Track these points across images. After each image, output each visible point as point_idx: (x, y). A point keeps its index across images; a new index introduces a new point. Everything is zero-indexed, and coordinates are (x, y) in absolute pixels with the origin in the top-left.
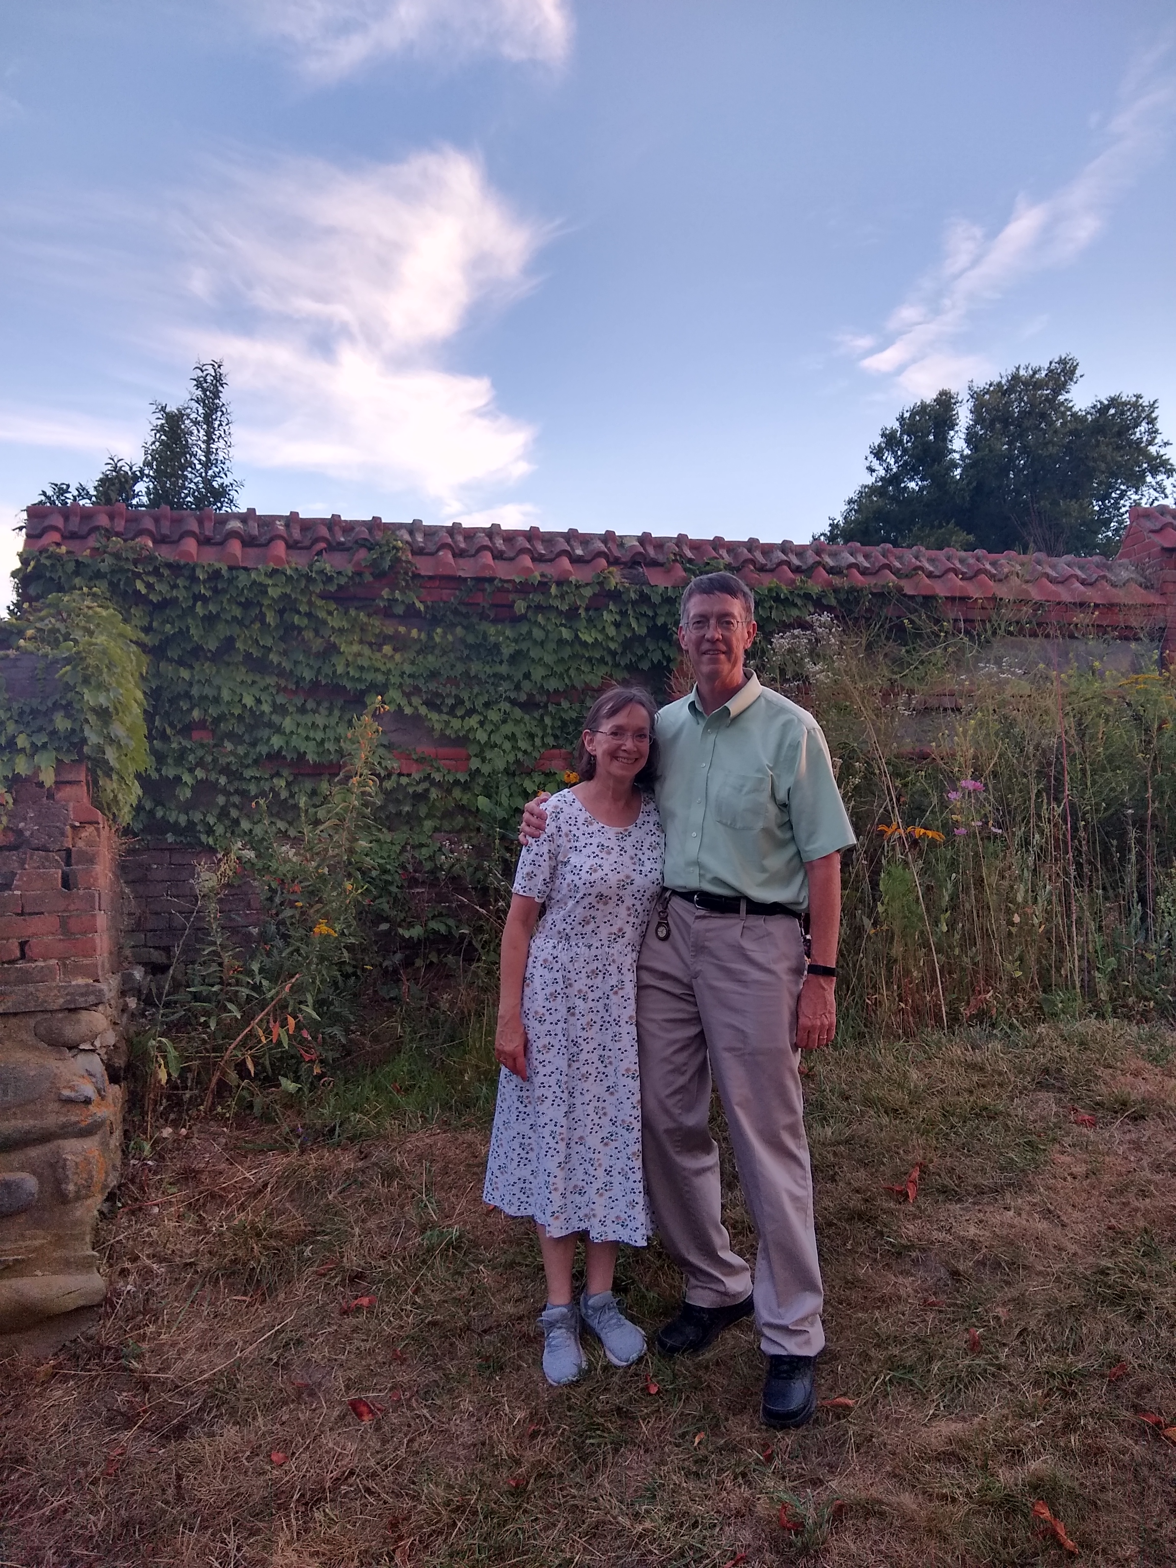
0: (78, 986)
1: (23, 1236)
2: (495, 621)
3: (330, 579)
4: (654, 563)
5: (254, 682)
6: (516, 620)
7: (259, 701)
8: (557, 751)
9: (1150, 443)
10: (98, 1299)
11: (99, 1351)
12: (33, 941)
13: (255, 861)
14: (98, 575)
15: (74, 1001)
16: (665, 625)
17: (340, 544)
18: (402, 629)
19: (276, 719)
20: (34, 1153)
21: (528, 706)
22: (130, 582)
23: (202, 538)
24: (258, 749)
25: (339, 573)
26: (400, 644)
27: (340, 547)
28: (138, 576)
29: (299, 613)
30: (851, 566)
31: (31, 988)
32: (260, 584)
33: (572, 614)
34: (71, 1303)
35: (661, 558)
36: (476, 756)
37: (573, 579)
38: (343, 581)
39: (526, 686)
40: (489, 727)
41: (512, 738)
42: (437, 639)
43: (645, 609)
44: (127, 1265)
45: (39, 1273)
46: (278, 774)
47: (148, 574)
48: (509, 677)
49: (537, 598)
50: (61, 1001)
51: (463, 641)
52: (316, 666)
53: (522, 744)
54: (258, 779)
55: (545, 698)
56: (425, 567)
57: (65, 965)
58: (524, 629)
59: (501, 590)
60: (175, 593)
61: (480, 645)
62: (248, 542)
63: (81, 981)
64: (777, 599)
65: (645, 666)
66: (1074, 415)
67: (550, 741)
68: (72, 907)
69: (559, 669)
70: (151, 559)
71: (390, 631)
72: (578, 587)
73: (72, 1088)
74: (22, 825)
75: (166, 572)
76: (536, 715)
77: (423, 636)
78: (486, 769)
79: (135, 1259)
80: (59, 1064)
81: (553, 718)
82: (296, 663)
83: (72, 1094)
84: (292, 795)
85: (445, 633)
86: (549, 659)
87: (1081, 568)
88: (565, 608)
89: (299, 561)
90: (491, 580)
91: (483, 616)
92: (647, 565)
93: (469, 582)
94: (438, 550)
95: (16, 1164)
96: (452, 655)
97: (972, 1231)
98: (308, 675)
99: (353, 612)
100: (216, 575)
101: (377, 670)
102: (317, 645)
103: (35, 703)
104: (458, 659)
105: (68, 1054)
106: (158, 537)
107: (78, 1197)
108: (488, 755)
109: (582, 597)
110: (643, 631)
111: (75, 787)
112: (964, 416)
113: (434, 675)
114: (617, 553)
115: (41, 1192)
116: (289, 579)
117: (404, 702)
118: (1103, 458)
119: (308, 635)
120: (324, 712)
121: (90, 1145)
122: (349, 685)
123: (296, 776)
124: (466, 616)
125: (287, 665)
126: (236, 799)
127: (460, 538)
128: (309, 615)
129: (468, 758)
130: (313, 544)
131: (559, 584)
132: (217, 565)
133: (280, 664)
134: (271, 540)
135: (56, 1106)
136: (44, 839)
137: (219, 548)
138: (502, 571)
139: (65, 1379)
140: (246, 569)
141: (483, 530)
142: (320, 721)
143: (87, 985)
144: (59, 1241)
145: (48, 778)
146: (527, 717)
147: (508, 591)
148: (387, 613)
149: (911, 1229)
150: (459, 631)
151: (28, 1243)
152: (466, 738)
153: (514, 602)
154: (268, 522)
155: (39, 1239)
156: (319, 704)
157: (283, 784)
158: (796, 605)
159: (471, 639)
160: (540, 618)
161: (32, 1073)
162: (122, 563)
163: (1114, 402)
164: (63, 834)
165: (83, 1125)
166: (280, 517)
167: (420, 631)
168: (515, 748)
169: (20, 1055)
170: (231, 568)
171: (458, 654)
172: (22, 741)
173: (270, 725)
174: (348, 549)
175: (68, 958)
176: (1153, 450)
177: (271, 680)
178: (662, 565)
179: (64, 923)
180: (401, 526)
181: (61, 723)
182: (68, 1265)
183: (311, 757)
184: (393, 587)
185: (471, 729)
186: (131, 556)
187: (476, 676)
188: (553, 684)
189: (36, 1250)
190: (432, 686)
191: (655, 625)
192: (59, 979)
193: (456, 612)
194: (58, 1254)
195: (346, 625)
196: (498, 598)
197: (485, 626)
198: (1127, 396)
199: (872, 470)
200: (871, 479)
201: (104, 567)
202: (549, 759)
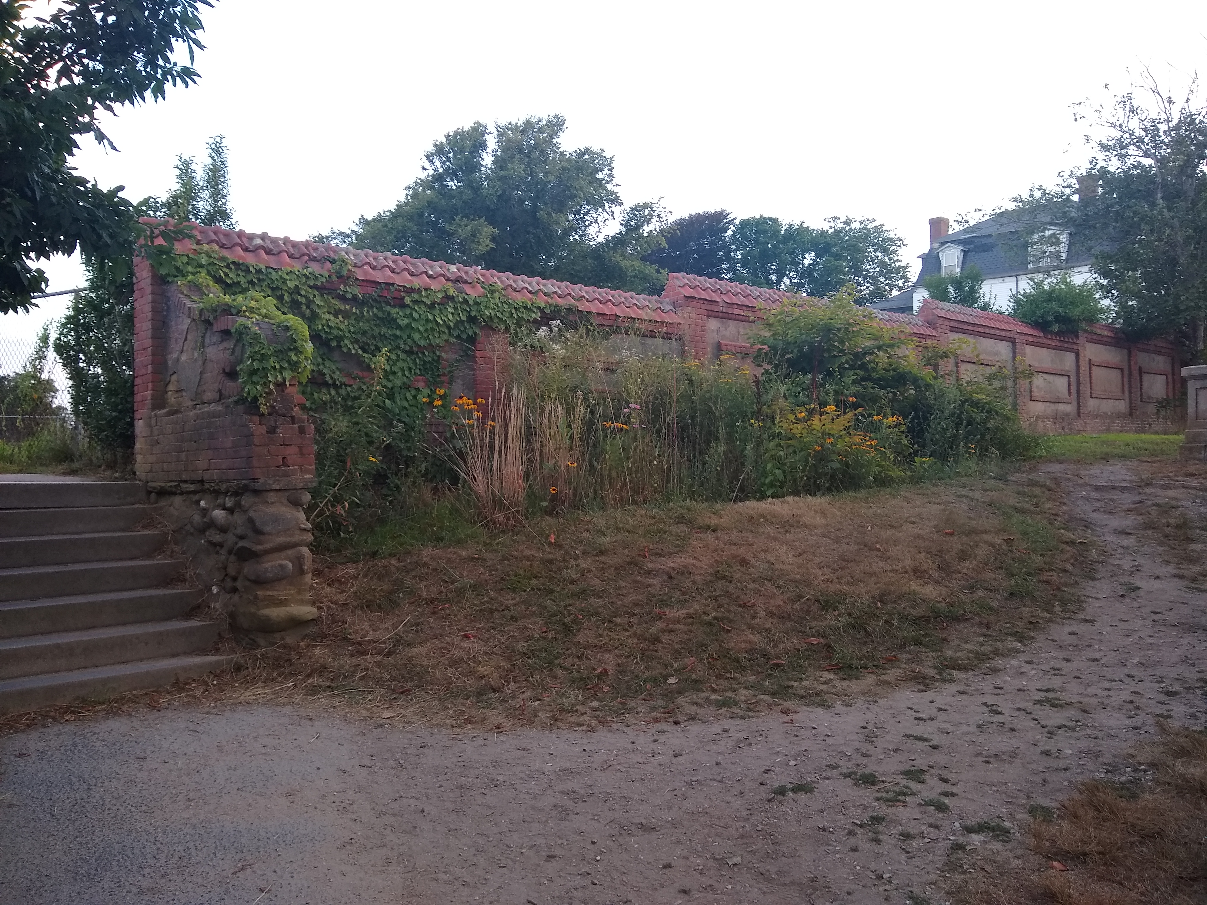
0: (308, 478)
1: (286, 590)
2: (394, 306)
3: (317, 278)
4: (466, 282)
6: (403, 306)
8: (420, 377)
9: (608, 182)
10: (317, 616)
12: (288, 458)
14: (199, 265)
15: (307, 485)
16: (475, 316)
17: (316, 258)
18: (347, 307)
20: (290, 552)
21: (409, 353)
22: (216, 271)
23: (244, 247)
25: (321, 275)
26: (346, 315)
27: (313, 259)
28: (221, 268)
29: (301, 295)
30: (554, 293)
31: (287, 479)
32: (283, 278)
33: (432, 306)
34: (309, 617)
35: (469, 280)
37: (433, 287)
38: (324, 280)
39: (409, 342)
41: (402, 370)
42: (365, 314)
43: (465, 307)
45: (292, 605)
47: (225, 267)
48: (401, 337)
49: (416, 296)
50: (302, 484)
51: (375, 315)
53: (406, 373)
55: (416, 349)
56: (360, 274)
57: (302, 469)
58: (408, 312)
59: (396, 290)
60: (239, 279)
61: (386, 318)
62: (269, 252)
63: (308, 476)
64: (526, 308)
65: (464, 336)
66: (562, 154)
67: (418, 371)
68: (304, 443)
69: (425, 335)
70: (223, 258)
71: (342, 308)
72: (434, 292)
73: (304, 524)
74: (275, 404)
75: (232, 267)
76: (413, 358)
77: (358, 312)
80: (298, 513)
81: (420, 360)
83: (304, 527)
85: (368, 312)
86: (421, 329)
87: (649, 302)
88: (429, 303)
89: (297, 267)
90: (393, 284)
91: (388, 304)
92: (464, 283)
93: (383, 285)
94: (363, 265)
95: (282, 557)
96: (372, 323)
99: (325, 296)
100: (259, 271)
101: (339, 328)
104: (375, 325)
105: (300, 509)
108: (391, 377)
109: (436, 297)
110: (464, 318)
111: (293, 388)
113: (364, 333)
114: (449, 275)
115: (294, 569)
116: (295, 276)
117: (350, 347)
119: (304, 307)
122: (324, 336)
124: (380, 303)
127: (371, 259)
128: (306, 297)
130: (301, 256)
131: (426, 290)
132: (258, 265)
134: (280, 252)
135: (298, 532)
136: (283, 411)
137: (255, 254)
138: (398, 280)
140: (274, 269)
143: (312, 478)
144: (299, 592)
146: (408, 359)
147: (400, 291)
148: (343, 298)
150: (375, 309)
151: (288, 592)
153: (404, 297)
154: (274, 241)
155: (292, 590)
159: (380, 315)
160: (417, 307)
161: (290, 517)
162: (212, 260)
163: (588, 151)
164: (292, 409)
165: (308, 541)
166: (280, 239)
167: (357, 308)
168: (405, 375)
169: (283, 509)
170: (267, 267)
171: (375, 323)
174: (320, 261)
175: (303, 466)
176: (609, 187)
178: (470, 283)
179: (300, 449)
182: (303, 602)
184: (347, 284)
186: (216, 256)
187: (384, 335)
188: (422, 343)
189: (291, 595)
190: (364, 339)
191: (470, 315)
192: (299, 476)
193: (375, 300)
194: (299, 597)
195: (323, 304)
196: (396, 295)
197: (388, 308)
198: (596, 149)
199: (425, 169)
200: (423, 175)
201: (204, 261)
202: (417, 381)
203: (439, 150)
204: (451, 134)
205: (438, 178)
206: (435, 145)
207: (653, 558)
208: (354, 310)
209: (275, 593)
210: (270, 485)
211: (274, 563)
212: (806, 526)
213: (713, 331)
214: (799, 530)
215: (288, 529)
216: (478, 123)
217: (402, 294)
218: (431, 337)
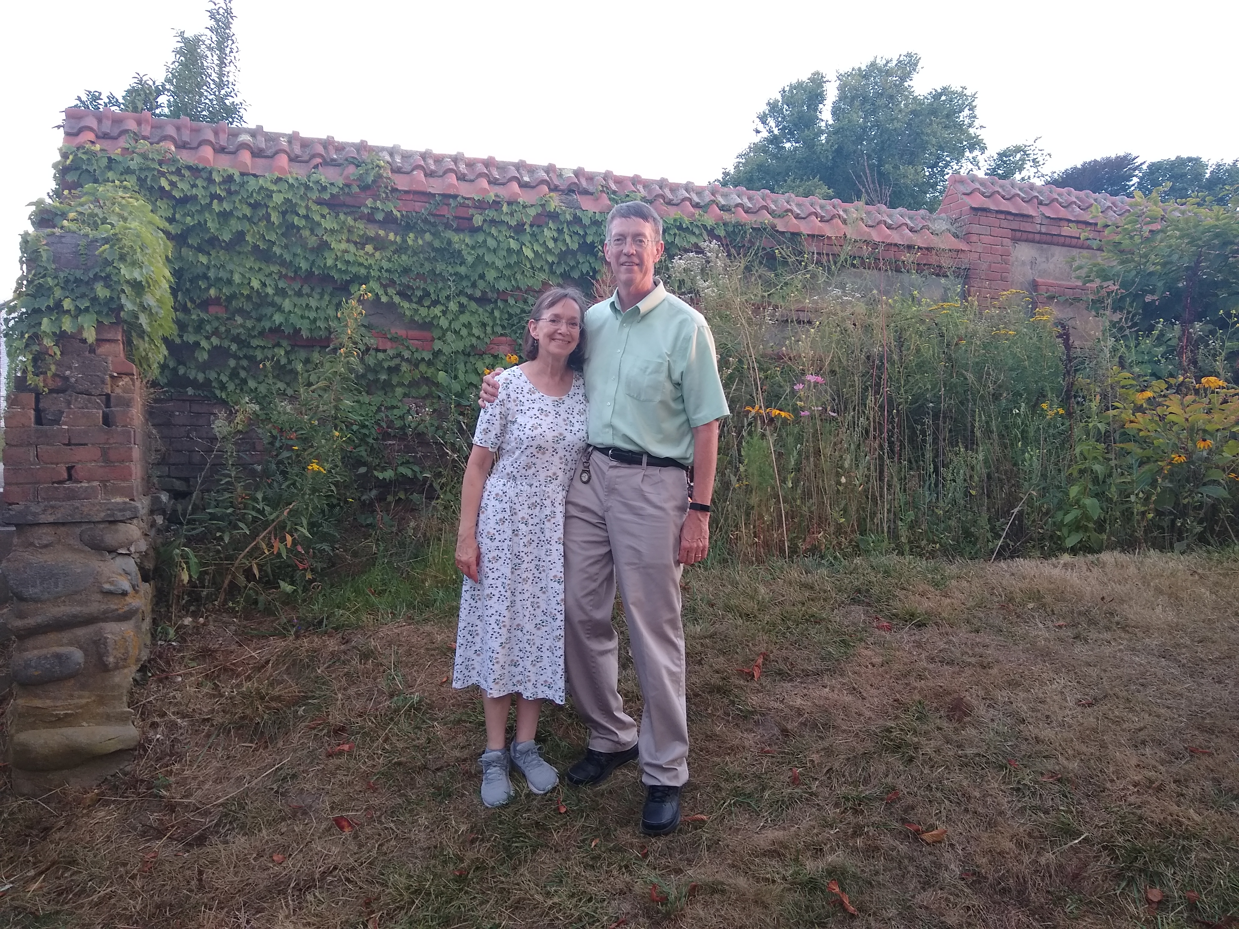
0: (118, 503)
1: (71, 696)
2: (458, 230)
3: (324, 188)
4: (586, 192)
5: (260, 269)
6: (475, 230)
7: (264, 285)
8: (503, 338)
9: (970, 126)
10: (133, 744)
11: (134, 782)
12: (79, 466)
13: (259, 413)
14: (128, 171)
15: (113, 515)
16: (593, 243)
17: (333, 160)
18: (382, 233)
19: (278, 300)
20: (81, 632)
21: (482, 300)
22: (155, 179)
23: (217, 146)
24: (263, 323)
25: (332, 184)
26: (380, 244)
27: (333, 163)
28: (163, 174)
29: (298, 215)
30: (737, 205)
31: (77, 503)
32: (267, 189)
33: (519, 229)
34: (113, 747)
35: (591, 189)
36: (439, 339)
37: (520, 200)
38: (335, 191)
39: (481, 284)
40: (450, 316)
41: (468, 326)
42: (410, 242)
43: (577, 228)
44: (157, 719)
45: (84, 724)
46: (278, 345)
47: (172, 173)
48: (467, 277)
49: (491, 214)
50: (103, 514)
51: (430, 244)
52: (311, 258)
53: (476, 331)
54: (263, 348)
55: (495, 295)
56: (402, 183)
57: (105, 486)
58: (481, 238)
59: (462, 205)
60: (194, 191)
61: (445, 249)
62: (257, 153)
63: (119, 500)
64: (680, 228)
65: (576, 275)
66: (915, 98)
67: (499, 330)
68: (111, 441)
69: (507, 272)
70: (174, 161)
71: (372, 234)
72: (524, 207)
73: (111, 583)
74: (68, 373)
75: (187, 173)
76: (489, 308)
77: (398, 239)
78: (446, 350)
79: (163, 715)
80: (101, 564)
81: (502, 312)
82: (295, 255)
83: (112, 588)
84: (290, 362)
85: (416, 238)
86: (499, 263)
87: (911, 218)
88: (513, 223)
89: (299, 173)
90: (455, 197)
91: (447, 226)
92: (580, 193)
93: (438, 198)
94: (413, 170)
95: (65, 641)
96: (421, 256)
97: (799, 701)
98: (304, 265)
99: (342, 216)
100: (229, 179)
101: (360, 264)
102: (312, 241)
103: (79, 274)
104: (426, 259)
105: (108, 556)
106: (180, 143)
107: (117, 667)
108: (449, 338)
109: (527, 215)
110: (575, 246)
111: (113, 345)
112: (831, 93)
113: (406, 271)
114: (556, 182)
115: (86, 662)
116: (291, 186)
117: (381, 292)
118: (934, 134)
119: (306, 233)
120: (317, 296)
121: (127, 628)
122: (337, 276)
123: (293, 346)
124: (434, 225)
125: (288, 257)
126: (245, 363)
127: (431, 161)
128: (306, 217)
129: (433, 340)
130: (310, 159)
131: (509, 203)
132: (231, 171)
133: (281, 255)
134: (276, 153)
135: (99, 597)
136: (86, 385)
137: (232, 156)
138: (464, 190)
139: (107, 803)
140: (255, 176)
141: (450, 156)
142: (313, 303)
143: (125, 503)
144: (101, 701)
145: (90, 335)
146: (481, 310)
147: (469, 207)
148: (370, 219)
149: (755, 700)
150: (428, 237)
151: (76, 701)
152: (431, 323)
153: (473, 216)
154: (272, 138)
155: (84, 698)
156: (312, 289)
157: (283, 353)
158: (694, 234)
159: (437, 244)
160: (494, 231)
161: (79, 571)
162: (149, 163)
163: (945, 90)
164: (103, 382)
165: (120, 611)
166: (284, 135)
167: (396, 234)
168: (470, 334)
169: (69, 556)
170: (242, 174)
171: (427, 255)
172: (67, 304)
173: (273, 304)
174: (339, 165)
175: (108, 481)
177: (274, 268)
178: (592, 194)
179: (105, 453)
180: (383, 149)
181: (101, 291)
182: (108, 719)
183: (305, 334)
184: (376, 197)
185: (436, 316)
186: (157, 157)
187: (440, 274)
188: (502, 285)
189: (81, 707)
190: (405, 280)
191: (585, 242)
192: (100, 497)
193: (426, 221)
194: (101, 710)
195: (336, 227)
196: (462, 212)
197: (449, 234)
198: (956, 87)
199: (758, 132)
200: (757, 139)
201: (133, 165)
202: (498, 344)
203: (773, 107)
204: (787, 89)
205: (774, 140)
206: (769, 104)
207: (766, 681)
208: (391, 236)
209: (49, 703)
210: (35, 514)
211: (44, 651)
212: (1124, 629)
213: (1023, 263)
214: (1107, 636)
215: (76, 593)
216: (818, 73)
217: (471, 211)
218: (518, 276)
